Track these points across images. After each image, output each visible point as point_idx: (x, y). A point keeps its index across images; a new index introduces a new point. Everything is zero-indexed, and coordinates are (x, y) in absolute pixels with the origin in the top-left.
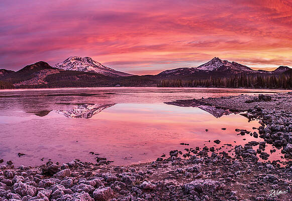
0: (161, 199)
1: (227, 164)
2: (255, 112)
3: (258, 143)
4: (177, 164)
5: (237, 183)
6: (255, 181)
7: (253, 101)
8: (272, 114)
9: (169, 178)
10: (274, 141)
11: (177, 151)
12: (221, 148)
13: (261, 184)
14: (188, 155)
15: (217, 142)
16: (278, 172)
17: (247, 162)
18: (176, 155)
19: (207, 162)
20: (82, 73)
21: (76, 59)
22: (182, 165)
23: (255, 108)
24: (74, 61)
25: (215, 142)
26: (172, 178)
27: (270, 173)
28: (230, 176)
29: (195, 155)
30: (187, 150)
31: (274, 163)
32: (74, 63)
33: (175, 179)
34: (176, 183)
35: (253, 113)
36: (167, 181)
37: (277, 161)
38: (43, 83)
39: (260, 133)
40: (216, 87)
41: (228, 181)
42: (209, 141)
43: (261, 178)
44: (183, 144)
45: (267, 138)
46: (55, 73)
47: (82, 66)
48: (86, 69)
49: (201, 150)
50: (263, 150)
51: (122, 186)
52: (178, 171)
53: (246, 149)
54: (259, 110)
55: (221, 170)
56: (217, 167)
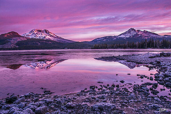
0: (77, 113)
1: (125, 95)
2: (155, 64)
3: (152, 84)
4: (93, 94)
5: (129, 107)
6: (143, 107)
7: (155, 57)
8: (169, 65)
9: (85, 101)
10: (165, 83)
11: (95, 86)
12: (124, 86)
13: (147, 110)
14: (101, 89)
15: (122, 82)
16: (163, 103)
17: (140, 95)
18: (93, 89)
19: (112, 93)
20: (43, 40)
21: (38, 31)
22: (95, 94)
23: (156, 61)
24: (36, 32)
25: (121, 82)
26: (87, 102)
27: (156, 103)
28: (125, 102)
29: (105, 89)
30: (101, 86)
31: (162, 98)
32: (36, 33)
33: (89, 102)
34: (89, 105)
35: (153, 65)
36: (84, 103)
37: (164, 97)
38: (15, 47)
39: (155, 77)
40: (131, 48)
41: (123, 105)
42: (117, 81)
43: (147, 106)
44: (99, 82)
45: (160, 81)
46: (24, 40)
47: (42, 36)
48: (45, 37)
49: (110, 86)
50: (155, 89)
51: (55, 106)
52: (92, 97)
53: (141, 87)
54: (159, 63)
55: (120, 98)
56: (118, 97)
